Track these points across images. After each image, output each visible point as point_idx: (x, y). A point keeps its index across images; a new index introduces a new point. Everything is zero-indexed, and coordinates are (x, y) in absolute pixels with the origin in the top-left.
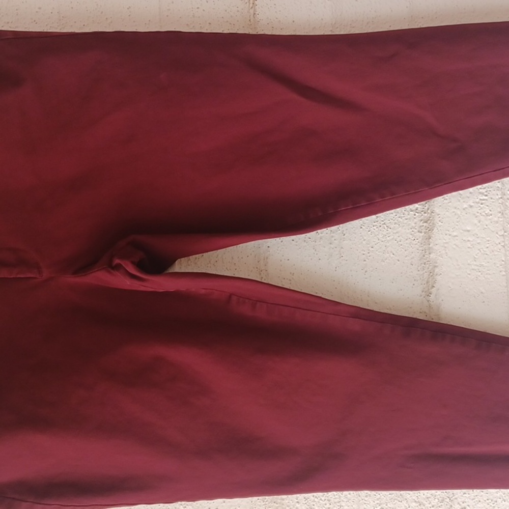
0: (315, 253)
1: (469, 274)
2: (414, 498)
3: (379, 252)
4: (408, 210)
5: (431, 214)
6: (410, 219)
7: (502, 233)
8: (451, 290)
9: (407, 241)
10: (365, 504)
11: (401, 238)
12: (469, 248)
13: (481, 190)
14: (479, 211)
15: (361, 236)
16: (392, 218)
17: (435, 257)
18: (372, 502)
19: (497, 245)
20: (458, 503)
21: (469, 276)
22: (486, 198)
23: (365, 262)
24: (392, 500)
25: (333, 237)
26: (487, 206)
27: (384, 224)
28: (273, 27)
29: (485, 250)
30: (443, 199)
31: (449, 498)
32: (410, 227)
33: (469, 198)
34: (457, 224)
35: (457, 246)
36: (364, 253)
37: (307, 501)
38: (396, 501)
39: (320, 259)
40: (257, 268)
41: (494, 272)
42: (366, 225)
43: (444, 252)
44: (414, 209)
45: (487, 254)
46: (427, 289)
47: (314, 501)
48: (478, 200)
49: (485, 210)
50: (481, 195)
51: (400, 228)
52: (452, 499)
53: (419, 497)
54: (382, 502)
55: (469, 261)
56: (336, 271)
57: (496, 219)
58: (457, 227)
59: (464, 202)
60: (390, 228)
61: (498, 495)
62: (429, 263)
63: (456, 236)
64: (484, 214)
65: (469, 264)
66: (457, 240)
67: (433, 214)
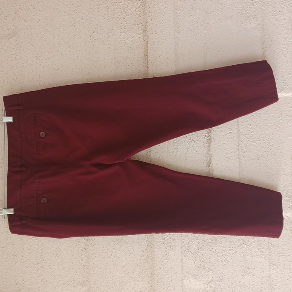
0: (168, 150)
1: (224, 159)
3: (191, 150)
6: (203, 139)
7: (238, 145)
8: (217, 165)
9: (202, 147)
11: (199, 145)
12: (225, 150)
13: (230, 129)
14: (229, 137)
17: (212, 153)
19: (235, 149)
20: (219, 242)
22: (232, 132)
23: (186, 154)
26: (232, 135)
27: (193, 140)
29: (231, 151)
32: (203, 142)
35: (220, 149)
36: (186, 150)
39: (169, 152)
41: (234, 159)
42: (187, 141)
43: (215, 151)
44: (205, 135)
46: (209, 164)
47: (165, 237)
48: (228, 133)
51: (199, 142)
55: (224, 155)
57: (235, 139)
58: (220, 142)
61: (234, 240)
62: (209, 155)
63: (220, 145)
64: (231, 138)
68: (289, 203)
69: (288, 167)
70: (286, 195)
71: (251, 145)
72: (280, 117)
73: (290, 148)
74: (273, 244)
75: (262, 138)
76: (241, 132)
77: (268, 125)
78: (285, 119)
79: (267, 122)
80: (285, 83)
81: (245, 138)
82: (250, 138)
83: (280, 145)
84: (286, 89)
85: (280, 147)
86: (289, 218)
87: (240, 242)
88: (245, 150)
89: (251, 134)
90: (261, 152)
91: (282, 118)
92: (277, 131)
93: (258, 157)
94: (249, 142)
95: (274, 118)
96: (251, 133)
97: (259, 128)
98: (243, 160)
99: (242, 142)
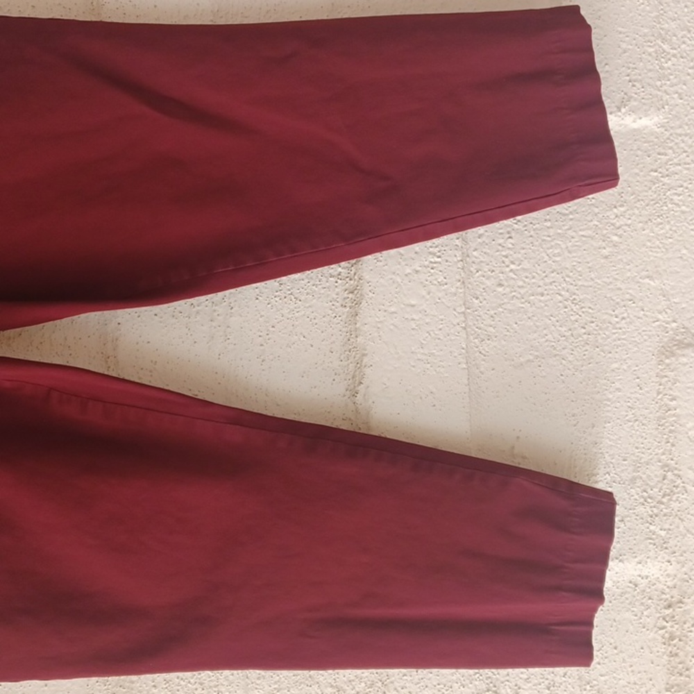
0: (189, 334)
1: (414, 366)
2: (330, 681)
3: (284, 333)
4: (326, 275)
5: (358, 281)
6: (329, 287)
7: (463, 309)
8: (386, 388)
9: (324, 319)
10: (256, 689)
11: (315, 314)
12: (413, 329)
13: (431, 249)
14: (429, 278)
15: (257, 310)
16: (303, 286)
17: (363, 341)
18: (267, 687)
19: (454, 325)
20: (395, 689)
21: (413, 369)
22: (439, 260)
23: (262, 348)
24: (298, 684)
25: (215, 311)
26: (441, 271)
27: (291, 294)
28: (125, 14)
29: (436, 333)
30: (375, 261)
31: (381, 681)
32: (330, 299)
33: (413, 259)
34: (396, 295)
35: (396, 326)
36: (261, 334)
37: (167, 685)
38: (302, 685)
39: (195, 342)
40: (102, 353)
41: (450, 364)
42: (265, 296)
43: (376, 334)
44: (336, 273)
45: (439, 339)
46: (352, 386)
47: (179, 685)
48: (427, 263)
49: (437, 276)
50: (431, 256)
51: (314, 301)
52: (385, 683)
53: (337, 680)
54: (282, 686)
55: (413, 348)
56: (219, 359)
57: (453, 290)
58: (395, 300)
59: (406, 265)
60: (300, 300)
61: (454, 678)
62: (355, 349)
63: (395, 313)
64: (435, 282)
65: (412, 353)
66: (396, 318)
67: (361, 282)
68: (652, 528)
69: (648, 392)
70: (642, 497)
71: (511, 311)
72: (615, 207)
73: (654, 322)
74: (595, 682)
75: (551, 284)
76: (473, 262)
77: (574, 234)
78: (634, 214)
79: (571, 223)
80: (634, 77)
81: (488, 283)
82: (509, 286)
83: (616, 312)
84: (635, 100)
85: (616, 317)
86: (653, 585)
87: (477, 683)
88: (491, 329)
89: (511, 270)
90: (550, 337)
91: (622, 209)
92: (606, 257)
93: (537, 357)
94: (506, 300)
95: (596, 210)
96: (512, 267)
97: (541, 245)
98: (482, 369)
99: (477, 301)
